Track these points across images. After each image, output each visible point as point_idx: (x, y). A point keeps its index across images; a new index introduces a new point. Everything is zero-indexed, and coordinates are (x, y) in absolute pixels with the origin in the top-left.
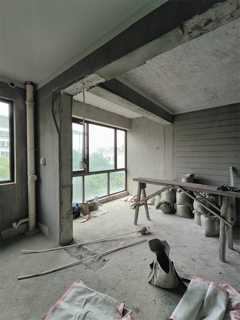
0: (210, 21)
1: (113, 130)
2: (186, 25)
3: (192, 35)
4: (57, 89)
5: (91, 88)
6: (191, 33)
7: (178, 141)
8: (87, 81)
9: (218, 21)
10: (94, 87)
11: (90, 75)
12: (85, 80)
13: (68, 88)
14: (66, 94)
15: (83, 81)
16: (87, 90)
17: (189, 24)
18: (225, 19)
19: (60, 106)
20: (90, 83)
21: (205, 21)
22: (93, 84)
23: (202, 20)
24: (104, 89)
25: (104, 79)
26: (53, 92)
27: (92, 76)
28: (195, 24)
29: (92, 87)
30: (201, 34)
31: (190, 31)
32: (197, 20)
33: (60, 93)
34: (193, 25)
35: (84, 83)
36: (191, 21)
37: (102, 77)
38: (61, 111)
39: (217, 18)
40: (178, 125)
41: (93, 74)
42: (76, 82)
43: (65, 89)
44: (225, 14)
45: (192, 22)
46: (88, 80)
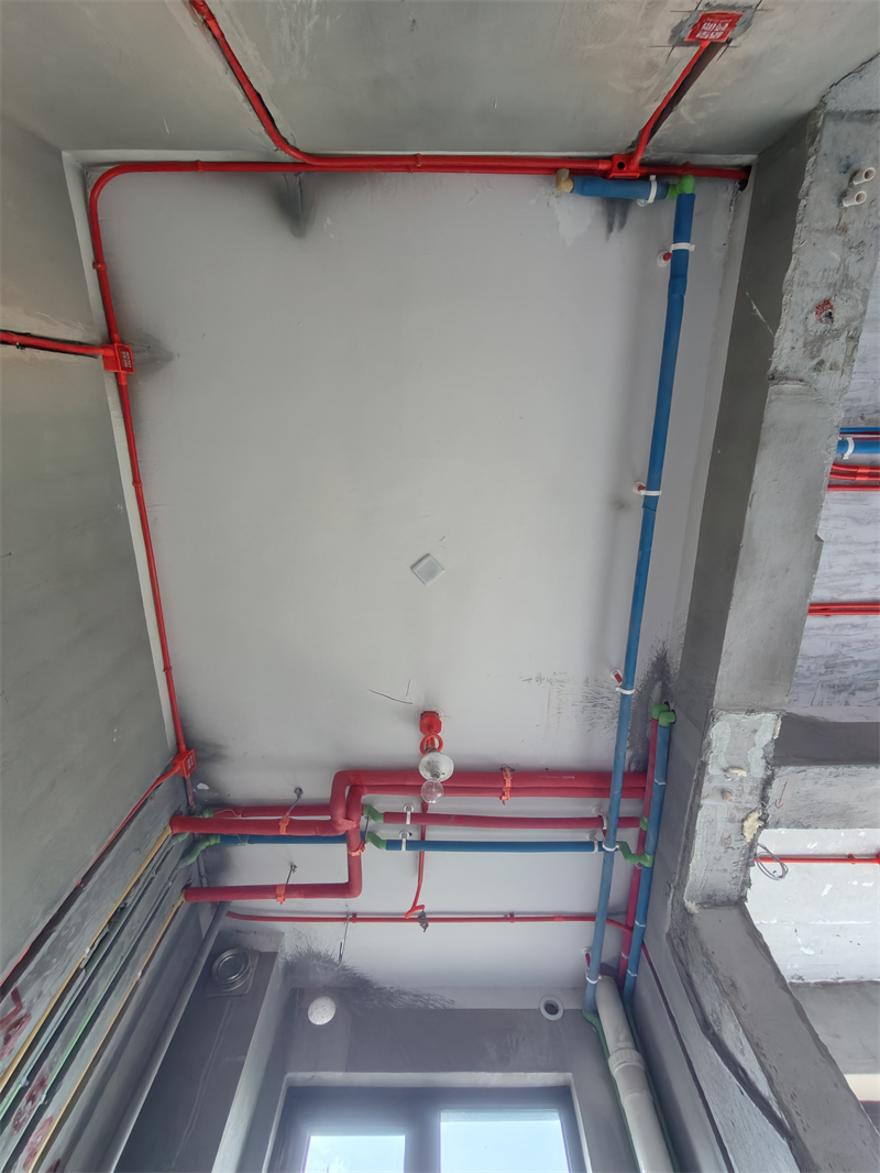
0: (825, 305)
2: (780, 368)
3: (833, 363)
4: (670, 907)
5: (764, 799)
6: (821, 363)
8: (726, 770)
9: (844, 283)
10: (767, 782)
11: (713, 736)
12: (713, 770)
13: (694, 861)
14: (711, 902)
15: (716, 783)
16: (765, 822)
17: (787, 358)
18: (853, 264)
19: (711, 967)
20: (745, 774)
21: (812, 315)
22: (757, 769)
23: (805, 324)
25: (767, 710)
26: (669, 935)
27: (721, 733)
28: (799, 345)
29: (764, 790)
30: (853, 338)
31: (813, 362)
32: (791, 334)
33: (685, 909)
34: (800, 349)
35: (724, 793)
37: (753, 712)
38: (729, 990)
39: (830, 284)
41: (718, 724)
42: (699, 806)
43: (691, 878)
44: (834, 264)
45: (786, 350)
46: (725, 765)
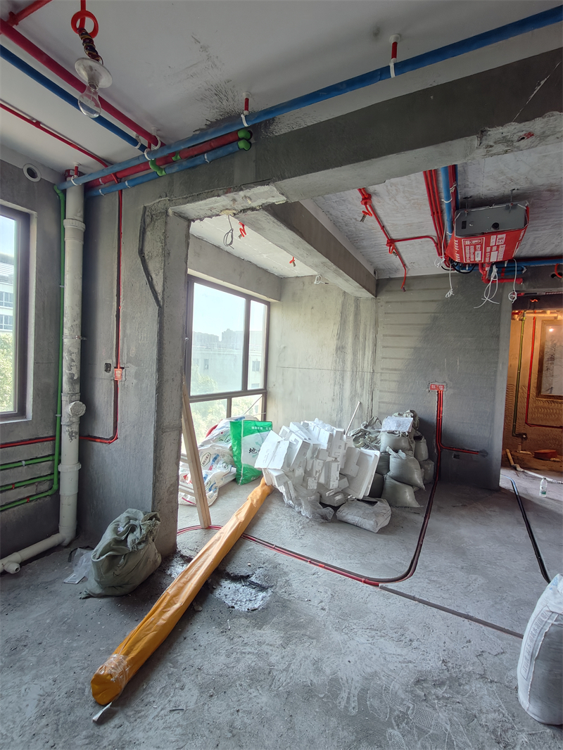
0: (530, 135)
1: (243, 300)
2: (489, 133)
3: (490, 151)
4: (157, 201)
5: (244, 211)
6: (491, 146)
7: (386, 335)
8: (245, 197)
9: (543, 137)
10: (253, 209)
11: (259, 187)
12: (242, 193)
13: (191, 204)
14: (180, 216)
15: (236, 196)
16: (234, 214)
17: (495, 133)
18: (556, 136)
19: (164, 242)
20: (250, 202)
21: (524, 133)
22: (254, 205)
23: (518, 132)
24: (272, 218)
25: (286, 197)
26: (145, 208)
27: (263, 189)
28: (504, 135)
29: (248, 209)
30: (506, 152)
31: (492, 144)
32: (512, 129)
33: (167, 212)
34: (500, 136)
35: (234, 200)
36: (500, 129)
37: (283, 194)
38: (166, 255)
39: (544, 132)
40: (387, 302)
42: (218, 196)
44: (558, 129)
45: (501, 131)
46: (248, 196)
